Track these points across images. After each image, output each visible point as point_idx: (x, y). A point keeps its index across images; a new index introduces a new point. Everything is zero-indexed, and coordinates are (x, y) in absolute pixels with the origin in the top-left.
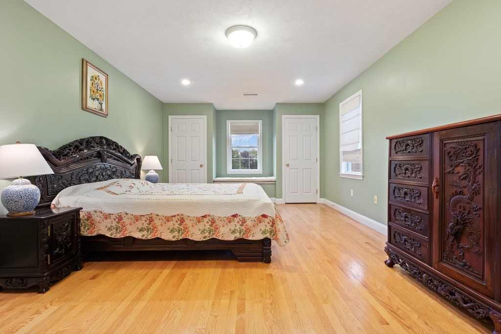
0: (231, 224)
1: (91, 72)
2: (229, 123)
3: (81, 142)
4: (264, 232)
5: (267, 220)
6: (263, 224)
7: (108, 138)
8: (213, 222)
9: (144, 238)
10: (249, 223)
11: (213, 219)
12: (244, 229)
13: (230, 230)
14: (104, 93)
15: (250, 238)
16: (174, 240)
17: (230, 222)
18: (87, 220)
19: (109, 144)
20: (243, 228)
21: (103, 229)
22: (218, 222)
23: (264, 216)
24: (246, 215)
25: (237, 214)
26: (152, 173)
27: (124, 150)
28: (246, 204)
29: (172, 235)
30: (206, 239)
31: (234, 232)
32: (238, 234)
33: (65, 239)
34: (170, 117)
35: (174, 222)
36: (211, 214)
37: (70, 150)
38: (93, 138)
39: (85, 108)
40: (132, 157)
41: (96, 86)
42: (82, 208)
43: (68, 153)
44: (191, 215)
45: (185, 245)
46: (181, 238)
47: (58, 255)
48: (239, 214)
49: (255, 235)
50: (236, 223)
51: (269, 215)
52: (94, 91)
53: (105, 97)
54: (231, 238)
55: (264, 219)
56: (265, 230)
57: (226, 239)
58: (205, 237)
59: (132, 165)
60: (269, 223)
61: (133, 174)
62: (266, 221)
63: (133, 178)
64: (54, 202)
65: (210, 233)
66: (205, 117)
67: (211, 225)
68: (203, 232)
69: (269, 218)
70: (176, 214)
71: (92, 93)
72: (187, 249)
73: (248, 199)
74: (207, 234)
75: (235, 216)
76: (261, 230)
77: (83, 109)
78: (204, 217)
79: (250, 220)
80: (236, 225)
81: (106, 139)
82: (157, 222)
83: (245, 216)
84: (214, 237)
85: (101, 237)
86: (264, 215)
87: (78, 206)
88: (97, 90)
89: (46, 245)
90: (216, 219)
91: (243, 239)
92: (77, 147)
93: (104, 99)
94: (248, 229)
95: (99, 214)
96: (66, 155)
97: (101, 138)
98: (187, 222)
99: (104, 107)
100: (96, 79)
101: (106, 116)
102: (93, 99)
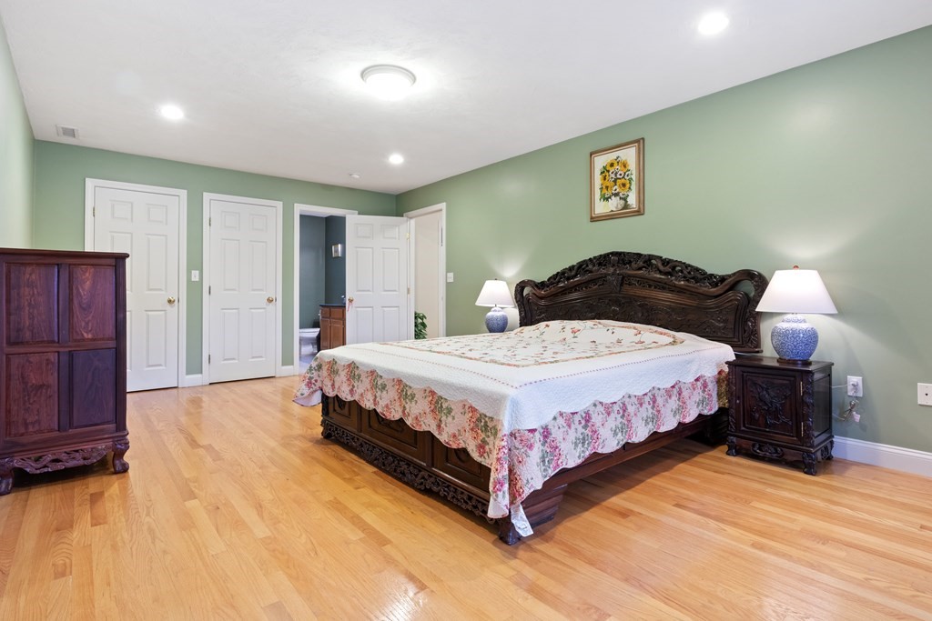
1: (601, 161)
3: (573, 267)
14: (634, 177)
19: (629, 263)
37: (555, 279)
39: (592, 219)
41: (613, 175)
52: (607, 187)
53: (634, 183)
59: (716, 297)
71: (604, 191)
81: (621, 255)
88: (616, 180)
92: (565, 274)
93: (634, 187)
97: (609, 255)
99: (632, 200)
100: (612, 165)
101: (639, 212)
102: (607, 199)
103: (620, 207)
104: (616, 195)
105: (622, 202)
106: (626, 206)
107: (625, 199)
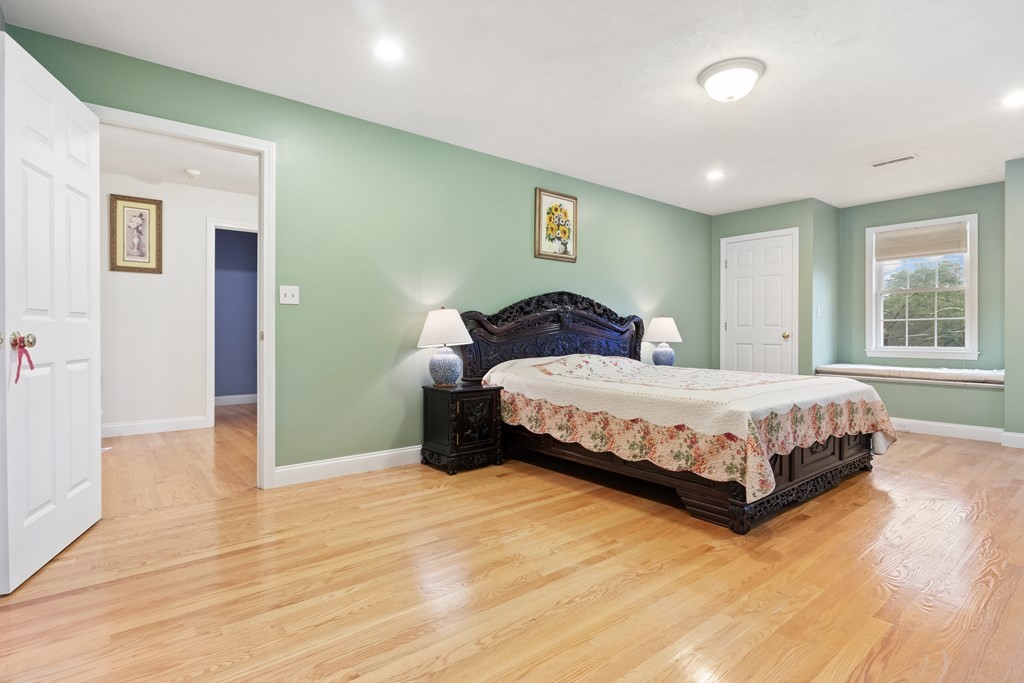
0: (674, 441)
1: (548, 202)
2: (872, 235)
3: (528, 302)
4: (730, 469)
5: (735, 446)
6: (728, 451)
7: (574, 292)
8: (647, 432)
9: (562, 440)
10: (702, 444)
11: (647, 427)
12: (693, 454)
13: (672, 452)
14: (571, 227)
15: (705, 475)
16: (595, 450)
17: (672, 437)
18: (511, 404)
19: (576, 303)
20: (692, 452)
21: (524, 418)
22: (653, 434)
23: (730, 436)
24: (699, 430)
25: (684, 425)
26: (665, 349)
27: (606, 310)
28: (699, 409)
29: (594, 444)
30: (637, 460)
31: (677, 456)
32: (683, 462)
33: (479, 421)
34: (723, 241)
35: (597, 424)
36: (645, 418)
37: (511, 313)
38: (546, 295)
39: (538, 255)
40: (622, 321)
41: (556, 220)
42: (502, 388)
43: (509, 317)
44: (617, 416)
45: (610, 463)
46: (604, 449)
47: (469, 439)
48: (687, 425)
49: (714, 471)
50: (682, 441)
51: (740, 437)
52: (552, 229)
53: (571, 233)
54: (673, 466)
55: (729, 442)
56: (732, 464)
57: (664, 467)
58: (635, 456)
59: (623, 333)
60: (738, 452)
61: (624, 349)
62: (733, 447)
63: (624, 355)
64: (484, 378)
65: (641, 450)
66: (795, 231)
67: (644, 438)
68: (632, 447)
69: (739, 441)
70: (599, 410)
71: (550, 231)
72: (612, 470)
73: (706, 400)
74: (637, 451)
75: (680, 428)
76: (724, 463)
77: (535, 257)
78: (634, 421)
79: (703, 440)
80: (679, 444)
81: (570, 295)
82: (578, 420)
83: (697, 431)
84: (647, 458)
85: (521, 428)
86: (730, 434)
87: (499, 385)
88: (559, 225)
89: (454, 423)
90: (651, 428)
91: (691, 472)
92: (522, 308)
93: (571, 236)
94: (700, 456)
95: (521, 397)
96: (506, 320)
97: (561, 294)
98: (612, 426)
99: (570, 248)
100: (556, 210)
101: (574, 260)
102: (552, 240)
103: (562, 251)
104: (559, 239)
105: (563, 247)
106: (566, 252)
107: (565, 245)
